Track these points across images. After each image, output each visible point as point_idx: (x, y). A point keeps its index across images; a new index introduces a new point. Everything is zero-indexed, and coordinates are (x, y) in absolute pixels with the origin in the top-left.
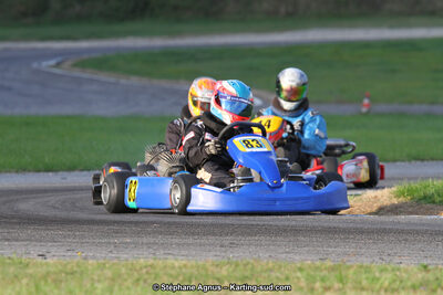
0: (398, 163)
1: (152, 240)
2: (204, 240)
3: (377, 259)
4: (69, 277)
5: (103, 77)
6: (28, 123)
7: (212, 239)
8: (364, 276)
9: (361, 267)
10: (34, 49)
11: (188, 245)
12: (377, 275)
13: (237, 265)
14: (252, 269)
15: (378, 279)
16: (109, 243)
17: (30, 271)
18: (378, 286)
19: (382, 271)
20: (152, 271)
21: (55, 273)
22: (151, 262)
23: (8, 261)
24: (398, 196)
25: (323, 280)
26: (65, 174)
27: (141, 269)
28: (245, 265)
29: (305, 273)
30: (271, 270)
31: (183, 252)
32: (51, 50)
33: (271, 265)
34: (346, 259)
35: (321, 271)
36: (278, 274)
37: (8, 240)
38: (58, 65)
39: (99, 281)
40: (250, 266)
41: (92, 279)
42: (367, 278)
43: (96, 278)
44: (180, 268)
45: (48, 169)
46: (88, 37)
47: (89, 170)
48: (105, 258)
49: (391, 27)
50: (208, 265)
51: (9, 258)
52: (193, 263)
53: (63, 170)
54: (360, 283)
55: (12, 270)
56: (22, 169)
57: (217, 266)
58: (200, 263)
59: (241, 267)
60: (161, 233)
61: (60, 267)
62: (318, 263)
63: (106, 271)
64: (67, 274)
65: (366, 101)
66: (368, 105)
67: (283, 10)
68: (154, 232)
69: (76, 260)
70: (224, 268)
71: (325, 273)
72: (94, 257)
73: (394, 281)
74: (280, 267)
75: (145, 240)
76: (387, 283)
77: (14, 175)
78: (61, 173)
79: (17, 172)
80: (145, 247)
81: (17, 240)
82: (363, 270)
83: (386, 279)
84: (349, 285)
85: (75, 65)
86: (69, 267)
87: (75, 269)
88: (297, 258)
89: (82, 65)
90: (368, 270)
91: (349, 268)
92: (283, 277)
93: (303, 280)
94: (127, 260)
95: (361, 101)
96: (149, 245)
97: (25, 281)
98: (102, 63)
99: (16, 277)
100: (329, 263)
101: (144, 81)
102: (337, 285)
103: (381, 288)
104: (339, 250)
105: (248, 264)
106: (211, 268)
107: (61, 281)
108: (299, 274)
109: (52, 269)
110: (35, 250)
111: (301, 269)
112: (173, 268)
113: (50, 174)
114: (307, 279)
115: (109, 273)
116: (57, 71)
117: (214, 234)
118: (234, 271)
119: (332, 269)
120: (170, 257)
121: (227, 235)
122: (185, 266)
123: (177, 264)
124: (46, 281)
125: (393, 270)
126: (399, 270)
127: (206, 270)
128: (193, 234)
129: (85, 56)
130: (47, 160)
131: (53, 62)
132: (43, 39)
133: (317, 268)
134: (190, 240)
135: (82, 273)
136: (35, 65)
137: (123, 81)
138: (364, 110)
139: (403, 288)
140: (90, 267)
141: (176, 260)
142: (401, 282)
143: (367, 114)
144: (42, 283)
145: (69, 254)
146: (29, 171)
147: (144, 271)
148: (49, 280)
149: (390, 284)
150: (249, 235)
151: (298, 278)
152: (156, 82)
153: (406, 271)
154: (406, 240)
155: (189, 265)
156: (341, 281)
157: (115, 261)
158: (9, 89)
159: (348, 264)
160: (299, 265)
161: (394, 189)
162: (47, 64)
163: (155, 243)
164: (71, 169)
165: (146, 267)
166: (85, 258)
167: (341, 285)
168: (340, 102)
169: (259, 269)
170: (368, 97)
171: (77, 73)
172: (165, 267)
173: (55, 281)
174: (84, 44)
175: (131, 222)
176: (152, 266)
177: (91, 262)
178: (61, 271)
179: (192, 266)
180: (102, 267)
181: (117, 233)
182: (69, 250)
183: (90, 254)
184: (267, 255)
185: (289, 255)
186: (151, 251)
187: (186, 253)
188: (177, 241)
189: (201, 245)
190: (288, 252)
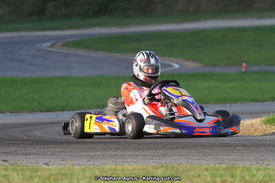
0: (265, 103)
1: (114, 153)
2: (146, 153)
3: (254, 163)
4: (64, 177)
5: (81, 52)
6: (35, 82)
7: (151, 152)
8: (246, 173)
9: (245, 168)
10: (37, 36)
11: (137, 156)
12: (255, 172)
13: (167, 168)
14: (177, 170)
15: (255, 175)
16: (87, 155)
17: (39, 174)
18: (255, 180)
19: (257, 170)
20: (114, 172)
21: (55, 175)
22: (114, 167)
23: (26, 168)
24: (266, 123)
25: (221, 176)
26: (59, 113)
27: (108, 171)
28: (172, 168)
29: (209, 172)
30: (189, 171)
31: (133, 161)
32: (48, 36)
33: (188, 167)
34: (235, 163)
35: (220, 170)
36: (193, 173)
37: (25, 155)
38: (53, 45)
39: (82, 179)
40: (176, 168)
41: (78, 178)
42: (249, 175)
43: (80, 177)
44: (132, 170)
45: (48, 110)
46: (71, 28)
47: (73, 110)
48: (85, 165)
49: (259, 18)
50: (150, 168)
51: (26, 166)
52: (140, 167)
53: (58, 111)
54: (244, 178)
55: (28, 173)
56: (32, 111)
57: (155, 168)
58: (145, 167)
59: (170, 169)
60: (119, 149)
61: (58, 171)
62: (218, 166)
63: (86, 173)
64: (62, 175)
65: (244, 64)
66: (246, 67)
67: (191, 9)
68: (115, 148)
69: (67, 167)
70: (160, 170)
71: (222, 172)
72: (78, 165)
73: (265, 176)
74: (194, 169)
75: (109, 153)
76: (261, 178)
77: (27, 114)
78: (57, 112)
79: (29, 112)
80: (110, 158)
81: (30, 155)
82: (246, 170)
83: (260, 175)
84: (238, 179)
85: (63, 45)
86: (63, 170)
87: (67, 172)
88: (204, 162)
89: (67, 45)
90: (249, 169)
91: (237, 168)
92: (196, 175)
93: (208, 176)
94: (99, 166)
95: (241, 64)
96: (112, 156)
97: (36, 180)
98: (80, 44)
99: (31, 177)
100: (224, 166)
101: (106, 55)
102: (230, 179)
103: (257, 181)
104: (230, 157)
105: (174, 167)
106: (151, 170)
107: (58, 180)
108: (206, 173)
109: (53, 172)
110: (42, 161)
111: (207, 170)
112: (128, 170)
113: (50, 113)
114: (211, 176)
115: (88, 174)
116: (52, 49)
117: (152, 149)
118: (165, 171)
119: (227, 169)
120: (125, 163)
121: (160, 149)
122: (135, 169)
123: (130, 168)
124: (49, 180)
125: (264, 169)
126: (268, 169)
127: (148, 171)
128: (139, 149)
129: (69, 40)
130: (47, 104)
131: (49, 44)
132: (43, 30)
133: (217, 169)
134: (137, 153)
135: (71, 175)
136: (38, 46)
137: (93, 55)
138: (243, 70)
139: (272, 181)
140: (76, 171)
141: (130, 165)
142: (270, 176)
143: (245, 72)
144: (47, 181)
145: (63, 162)
146: (37, 112)
147: (110, 172)
148: (51, 179)
149: (263, 178)
150: (174, 149)
151: (206, 176)
152: (113, 55)
153: (273, 170)
154: (271, 150)
155: (138, 168)
156: (232, 176)
157: (92, 166)
158: (22, 61)
159: (237, 166)
160: (206, 167)
161: (263, 119)
162: (46, 45)
163: (117, 156)
164: (63, 109)
165: (111, 170)
166: (73, 165)
167: (232, 179)
168: (228, 65)
169: (181, 170)
170: (246, 62)
171: (64, 50)
172: (123, 170)
173: (55, 180)
174: (68, 32)
175: (100, 142)
176: (114, 169)
177: (77, 167)
178: (58, 174)
179: (139, 169)
180: (84, 170)
181: (92, 149)
182: (63, 160)
183: (76, 163)
184: (185, 161)
185: (200, 161)
186: (113, 160)
187: (135, 161)
188: (129, 153)
189: (144, 156)
190: (199, 159)
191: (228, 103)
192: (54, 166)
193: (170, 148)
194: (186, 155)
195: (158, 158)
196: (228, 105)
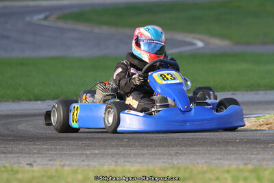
1: (115, 151)
5: (81, 27)
7: (161, 150)
11: (143, 154)
13: (179, 169)
16: (82, 154)
22: (112, 167)
28: (185, 169)
29: (231, 174)
30: (205, 172)
31: (139, 160)
32: (41, 7)
33: (205, 168)
34: (265, 163)
35: (244, 172)
36: (210, 176)
38: (46, 18)
44: (135, 172)
50: (157, 169)
51: (4, 167)
52: (146, 168)
53: (49, 99)
55: (5, 176)
57: (164, 170)
58: (151, 168)
59: (182, 170)
60: (122, 146)
61: (42, 173)
62: (242, 167)
64: (48, 178)
68: (117, 145)
71: (247, 174)
72: (69, 165)
74: (213, 170)
75: (110, 151)
78: (48, 101)
80: (110, 156)
81: (11, 153)
85: (59, 18)
87: (54, 174)
88: (227, 163)
91: (266, 170)
93: (230, 179)
96: (113, 155)
100: (250, 167)
101: (112, 30)
104: (259, 156)
105: (188, 168)
108: (227, 175)
110: (24, 160)
111: (228, 172)
113: (39, 102)
116: (45, 23)
119: (252, 171)
120: (128, 164)
121: (173, 146)
122: (139, 170)
123: (132, 169)
128: (147, 146)
131: (42, 16)
133: (241, 171)
134: (145, 151)
137: (97, 30)
141: (133, 166)
145: (51, 162)
150: (190, 146)
151: (226, 178)
160: (226, 168)
162: (38, 18)
163: (117, 154)
166: (63, 166)
168: (264, 43)
171: (60, 24)
177: (66, 168)
180: (75, 172)
181: (88, 146)
182: (50, 160)
183: (67, 163)
184: (203, 161)
185: (221, 161)
186: (114, 159)
187: (141, 160)
188: (134, 151)
189: (153, 154)
190: (220, 159)
191: (263, 90)
192: (40, 166)
193: (186, 146)
194: (205, 154)
195: (170, 157)
196: (262, 92)
